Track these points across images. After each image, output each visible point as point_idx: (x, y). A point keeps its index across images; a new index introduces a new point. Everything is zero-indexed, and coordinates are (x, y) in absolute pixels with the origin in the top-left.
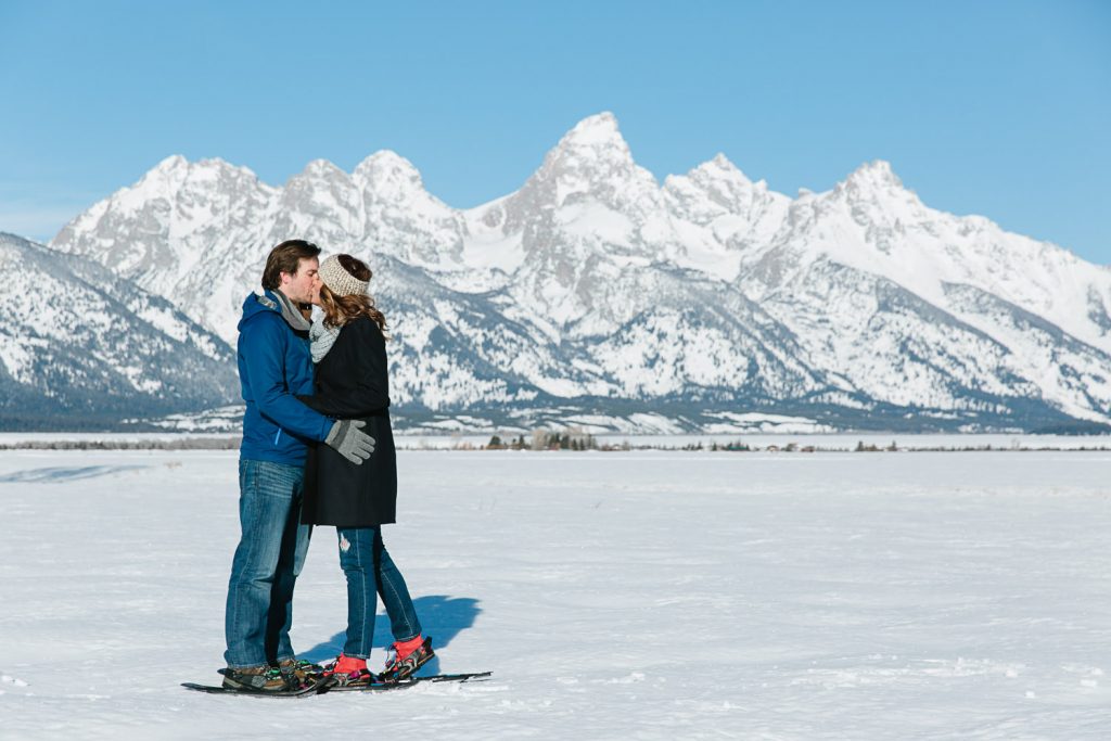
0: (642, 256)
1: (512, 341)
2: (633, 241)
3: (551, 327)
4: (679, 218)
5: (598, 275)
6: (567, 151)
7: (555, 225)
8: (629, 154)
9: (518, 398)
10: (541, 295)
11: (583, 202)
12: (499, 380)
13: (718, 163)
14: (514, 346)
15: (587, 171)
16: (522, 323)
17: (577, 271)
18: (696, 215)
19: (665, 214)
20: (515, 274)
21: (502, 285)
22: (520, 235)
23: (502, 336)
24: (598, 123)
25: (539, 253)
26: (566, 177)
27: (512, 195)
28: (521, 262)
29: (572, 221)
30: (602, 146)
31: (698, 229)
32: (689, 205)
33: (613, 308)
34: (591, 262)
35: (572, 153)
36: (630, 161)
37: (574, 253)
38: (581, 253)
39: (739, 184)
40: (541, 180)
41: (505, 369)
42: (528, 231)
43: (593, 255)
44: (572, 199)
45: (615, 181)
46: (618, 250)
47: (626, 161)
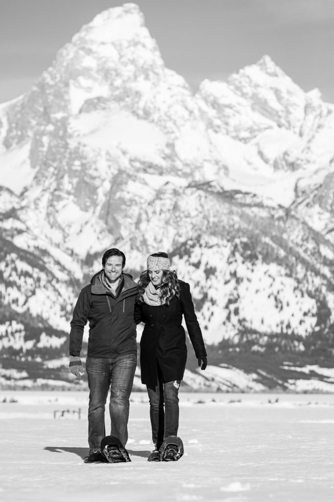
0: (177, 175)
1: (27, 274)
2: (166, 157)
3: (70, 259)
4: (216, 132)
5: (127, 197)
6: (83, 49)
7: (71, 136)
8: (158, 53)
9: (40, 345)
10: (56, 222)
11: (104, 109)
12: (14, 323)
13: (263, 66)
14: (30, 281)
15: (106, 73)
16: (37, 253)
17: (100, 191)
18: (237, 130)
19: (202, 126)
20: (22, 194)
21: (9, 207)
22: (27, 148)
23: (15, 269)
24: (119, 16)
25: (51, 169)
26: (81, 79)
27: (14, 101)
28: (29, 181)
29: (93, 132)
30: (125, 44)
31: (240, 144)
32: (228, 117)
33: (147, 236)
34: (118, 181)
35: (89, 52)
36: (160, 62)
37: (96, 170)
38: (104, 171)
39: (289, 92)
40: (51, 83)
41: (20, 310)
42: (37, 143)
43: (121, 172)
44: (91, 105)
45: (141, 85)
46: (148, 167)
47: (154, 61)
